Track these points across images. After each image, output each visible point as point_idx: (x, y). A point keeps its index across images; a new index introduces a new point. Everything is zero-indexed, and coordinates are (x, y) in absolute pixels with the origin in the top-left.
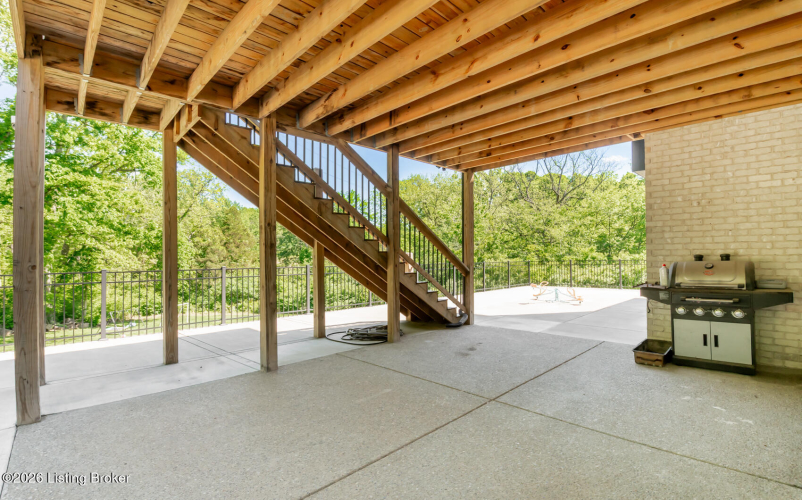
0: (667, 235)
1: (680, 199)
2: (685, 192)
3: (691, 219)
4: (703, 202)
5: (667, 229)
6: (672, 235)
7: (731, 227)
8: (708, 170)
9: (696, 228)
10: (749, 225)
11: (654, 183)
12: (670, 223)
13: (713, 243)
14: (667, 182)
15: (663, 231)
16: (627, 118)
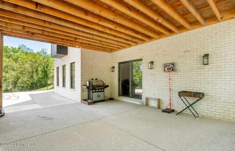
0: (85, 74)
1: (88, 66)
2: (89, 64)
3: (90, 71)
4: (92, 67)
5: (85, 72)
6: (86, 74)
7: (96, 73)
8: (93, 60)
9: (90, 73)
10: (98, 73)
11: (83, 61)
12: (86, 71)
13: (93, 76)
14: (85, 61)
15: (84, 73)
16: (84, 43)
